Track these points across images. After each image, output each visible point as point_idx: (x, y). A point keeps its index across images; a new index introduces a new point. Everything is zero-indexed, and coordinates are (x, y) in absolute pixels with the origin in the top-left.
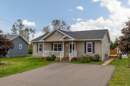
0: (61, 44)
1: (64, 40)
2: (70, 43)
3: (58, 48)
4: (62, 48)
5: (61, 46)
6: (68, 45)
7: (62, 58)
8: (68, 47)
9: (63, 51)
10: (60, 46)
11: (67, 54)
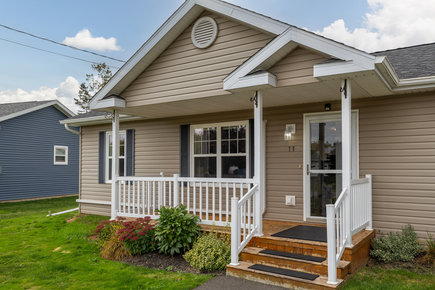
0: (243, 131)
1: (264, 79)
2: (309, 121)
3: (219, 155)
4: (247, 154)
5: (242, 144)
6: (299, 130)
7: (254, 242)
8: (295, 149)
9: (258, 179)
10: (236, 141)
11: (290, 199)
